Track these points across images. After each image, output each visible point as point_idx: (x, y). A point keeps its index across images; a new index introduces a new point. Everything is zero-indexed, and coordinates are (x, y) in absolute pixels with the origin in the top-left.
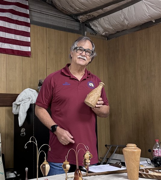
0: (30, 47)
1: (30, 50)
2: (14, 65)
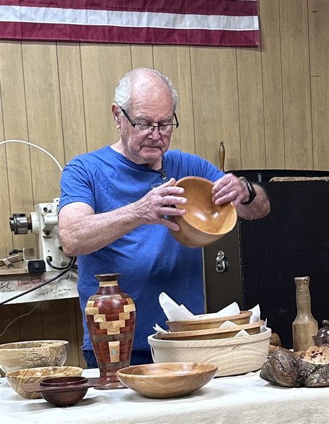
0: (256, 18)
1: (256, 27)
2: (213, 77)
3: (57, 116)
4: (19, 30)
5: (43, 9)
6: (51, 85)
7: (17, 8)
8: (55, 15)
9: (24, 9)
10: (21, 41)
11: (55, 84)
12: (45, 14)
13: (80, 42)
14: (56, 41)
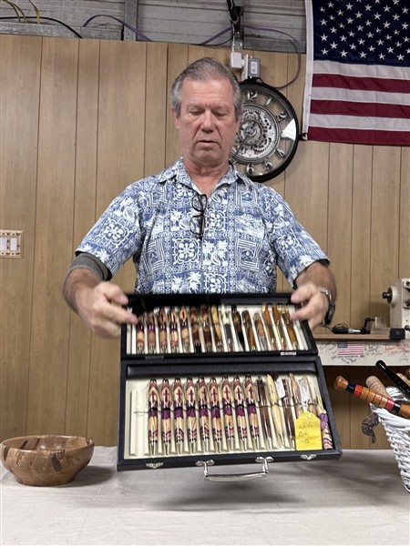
3: (396, 208)
5: (393, 120)
6: (393, 182)
10: (373, 146)
12: (395, 123)
14: (401, 146)
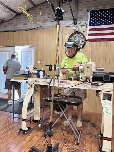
4: (100, 40)
5: (105, 36)
7: (101, 36)
8: (107, 37)
9: (102, 36)
10: (101, 41)
11: (106, 48)
13: (111, 41)
